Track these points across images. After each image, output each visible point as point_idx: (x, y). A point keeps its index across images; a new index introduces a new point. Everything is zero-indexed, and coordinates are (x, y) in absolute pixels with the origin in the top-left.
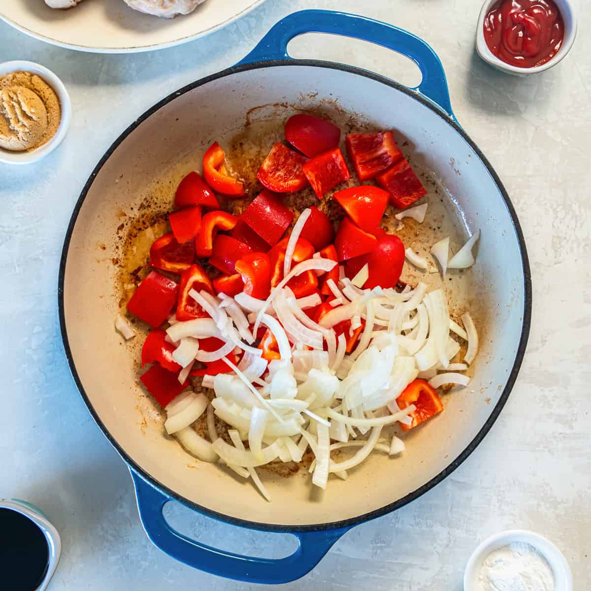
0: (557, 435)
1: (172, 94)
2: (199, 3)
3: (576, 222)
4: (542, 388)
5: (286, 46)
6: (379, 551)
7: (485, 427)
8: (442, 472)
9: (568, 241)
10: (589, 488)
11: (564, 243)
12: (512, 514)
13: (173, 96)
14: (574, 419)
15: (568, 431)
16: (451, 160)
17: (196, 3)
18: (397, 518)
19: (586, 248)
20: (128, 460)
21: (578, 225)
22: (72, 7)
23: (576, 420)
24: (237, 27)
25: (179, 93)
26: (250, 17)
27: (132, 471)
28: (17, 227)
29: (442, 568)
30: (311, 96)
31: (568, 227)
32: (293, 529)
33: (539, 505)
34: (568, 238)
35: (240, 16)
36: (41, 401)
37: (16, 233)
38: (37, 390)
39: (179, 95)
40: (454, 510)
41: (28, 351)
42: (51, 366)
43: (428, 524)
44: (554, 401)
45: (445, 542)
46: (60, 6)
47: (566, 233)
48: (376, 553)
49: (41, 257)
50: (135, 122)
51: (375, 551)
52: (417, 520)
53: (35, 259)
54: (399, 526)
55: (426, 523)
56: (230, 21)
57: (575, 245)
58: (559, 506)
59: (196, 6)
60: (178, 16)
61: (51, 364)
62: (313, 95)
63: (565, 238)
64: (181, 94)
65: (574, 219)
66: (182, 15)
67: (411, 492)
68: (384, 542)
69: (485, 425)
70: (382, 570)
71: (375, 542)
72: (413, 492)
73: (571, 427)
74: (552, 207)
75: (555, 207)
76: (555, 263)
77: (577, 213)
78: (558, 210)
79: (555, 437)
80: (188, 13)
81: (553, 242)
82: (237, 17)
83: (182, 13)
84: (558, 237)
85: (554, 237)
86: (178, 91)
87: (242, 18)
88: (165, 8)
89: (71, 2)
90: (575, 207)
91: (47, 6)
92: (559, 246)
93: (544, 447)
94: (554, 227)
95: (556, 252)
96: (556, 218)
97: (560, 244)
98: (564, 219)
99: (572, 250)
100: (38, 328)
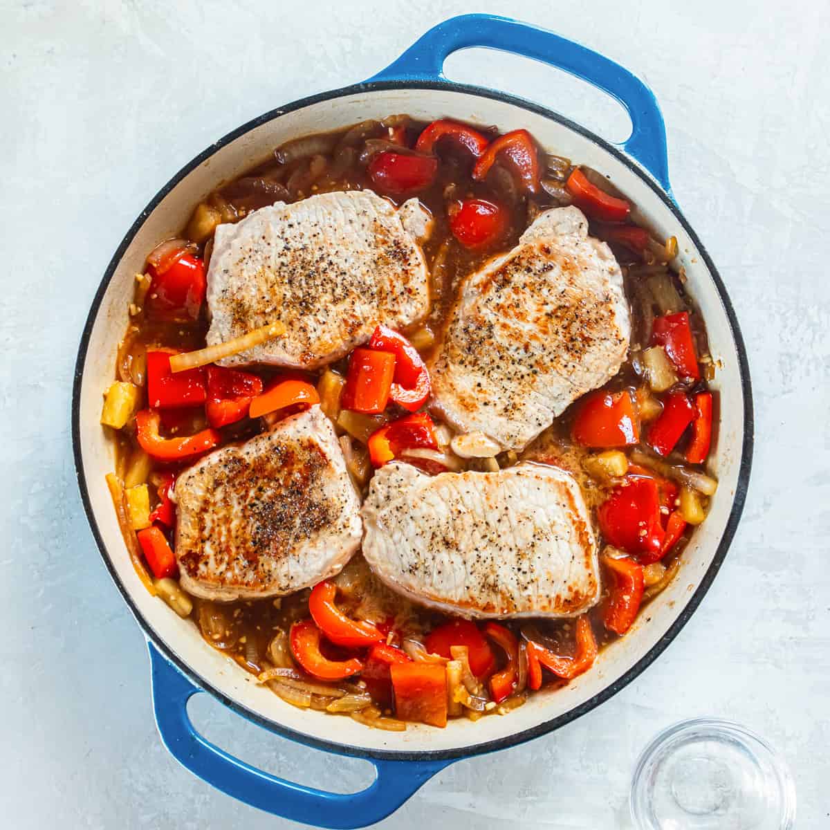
1: (271, 112)
3: (814, 332)
4: (765, 572)
5: (442, 63)
6: (529, 807)
9: (802, 361)
11: (796, 363)
13: (272, 115)
14: (811, 617)
15: (803, 635)
18: (555, 759)
21: (817, 337)
23: (814, 618)
25: (281, 112)
27: (149, 642)
31: (802, 340)
32: (369, 754)
34: (801, 356)
38: (36, 575)
39: (280, 115)
47: (799, 349)
49: (41, 384)
50: (213, 146)
55: (598, 767)
57: (812, 367)
61: (57, 537)
63: (798, 357)
64: (283, 114)
65: (811, 328)
68: (536, 795)
71: (524, 793)
73: (807, 629)
74: (778, 312)
75: (783, 311)
76: (784, 393)
77: (815, 320)
78: (789, 314)
79: (784, 644)
81: (780, 362)
85: (782, 355)
86: (280, 109)
90: (812, 311)
92: (788, 368)
93: (767, 658)
94: (781, 340)
95: (785, 376)
96: (785, 327)
97: (790, 364)
98: (796, 329)
99: (808, 373)
100: (37, 487)
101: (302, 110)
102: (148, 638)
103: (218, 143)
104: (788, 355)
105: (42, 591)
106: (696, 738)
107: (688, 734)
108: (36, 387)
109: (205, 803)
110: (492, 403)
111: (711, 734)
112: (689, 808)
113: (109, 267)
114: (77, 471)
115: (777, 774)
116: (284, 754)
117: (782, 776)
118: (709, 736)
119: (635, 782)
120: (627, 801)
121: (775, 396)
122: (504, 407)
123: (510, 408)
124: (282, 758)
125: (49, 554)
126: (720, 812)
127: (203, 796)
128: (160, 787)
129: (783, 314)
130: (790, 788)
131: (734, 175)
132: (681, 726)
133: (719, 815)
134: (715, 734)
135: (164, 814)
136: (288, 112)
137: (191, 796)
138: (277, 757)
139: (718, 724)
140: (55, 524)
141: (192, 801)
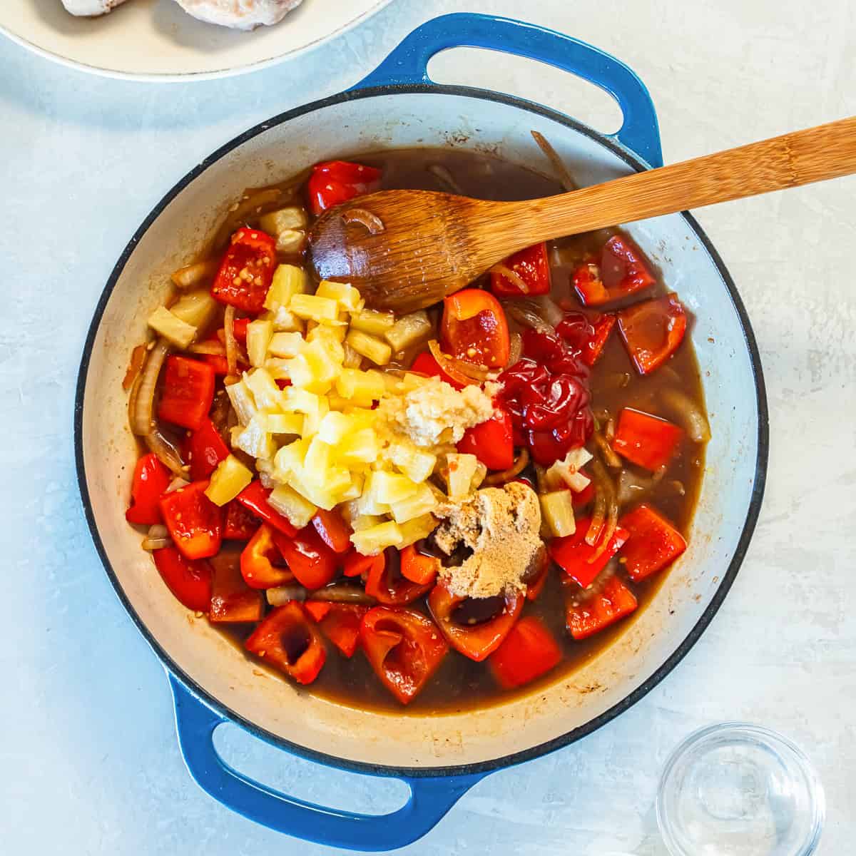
0: (814, 642)
1: (254, 128)
2: (290, 8)
3: (844, 329)
4: (794, 573)
5: (426, 67)
6: (553, 812)
7: (691, 636)
8: (624, 700)
9: (830, 359)
11: (825, 360)
13: (257, 130)
14: (840, 619)
15: (832, 637)
16: (660, 243)
17: (286, 9)
18: (581, 764)
20: (165, 659)
21: (847, 334)
22: (104, 15)
23: (843, 620)
24: (347, 45)
25: (266, 127)
26: (365, 29)
28: (23, 336)
30: (460, 140)
31: (831, 336)
32: (401, 773)
34: (831, 353)
35: (349, 27)
36: (58, 592)
37: (22, 346)
38: (52, 576)
39: (265, 130)
41: (39, 520)
42: (73, 541)
43: (627, 774)
44: (811, 592)
46: (87, 13)
47: (829, 346)
48: (551, 815)
49: (58, 381)
50: (199, 165)
51: (548, 812)
52: (609, 767)
53: (50, 384)
55: (624, 772)
56: (336, 35)
57: (842, 364)
59: (284, 14)
60: (258, 27)
62: (463, 138)
63: (828, 354)
64: (268, 128)
65: (841, 324)
66: (267, 26)
67: (578, 726)
68: (562, 800)
69: (691, 633)
71: (549, 798)
72: (582, 727)
73: (836, 631)
74: (807, 308)
75: (812, 307)
76: (813, 391)
77: (845, 316)
78: (818, 311)
79: (813, 646)
80: (273, 23)
81: (809, 359)
82: (345, 29)
83: (265, 23)
85: (810, 351)
86: (265, 123)
87: (352, 31)
88: (241, 14)
89: (103, 7)
90: (842, 308)
91: (66, 12)
92: (818, 365)
93: (795, 659)
94: (810, 337)
95: (814, 373)
96: (814, 323)
97: (819, 361)
98: (826, 325)
99: (837, 369)
100: (54, 486)
101: (287, 123)
102: (167, 670)
103: (204, 162)
104: (817, 352)
106: (724, 741)
107: (714, 739)
108: (52, 384)
111: (739, 738)
112: (717, 813)
113: (102, 296)
114: (84, 505)
115: (805, 777)
117: (811, 782)
118: (737, 740)
119: (661, 787)
120: (653, 805)
121: (803, 394)
125: (65, 555)
126: (748, 817)
129: (813, 310)
130: (819, 792)
132: (708, 730)
133: (748, 820)
134: (742, 739)
135: (183, 820)
136: (273, 126)
139: (747, 728)
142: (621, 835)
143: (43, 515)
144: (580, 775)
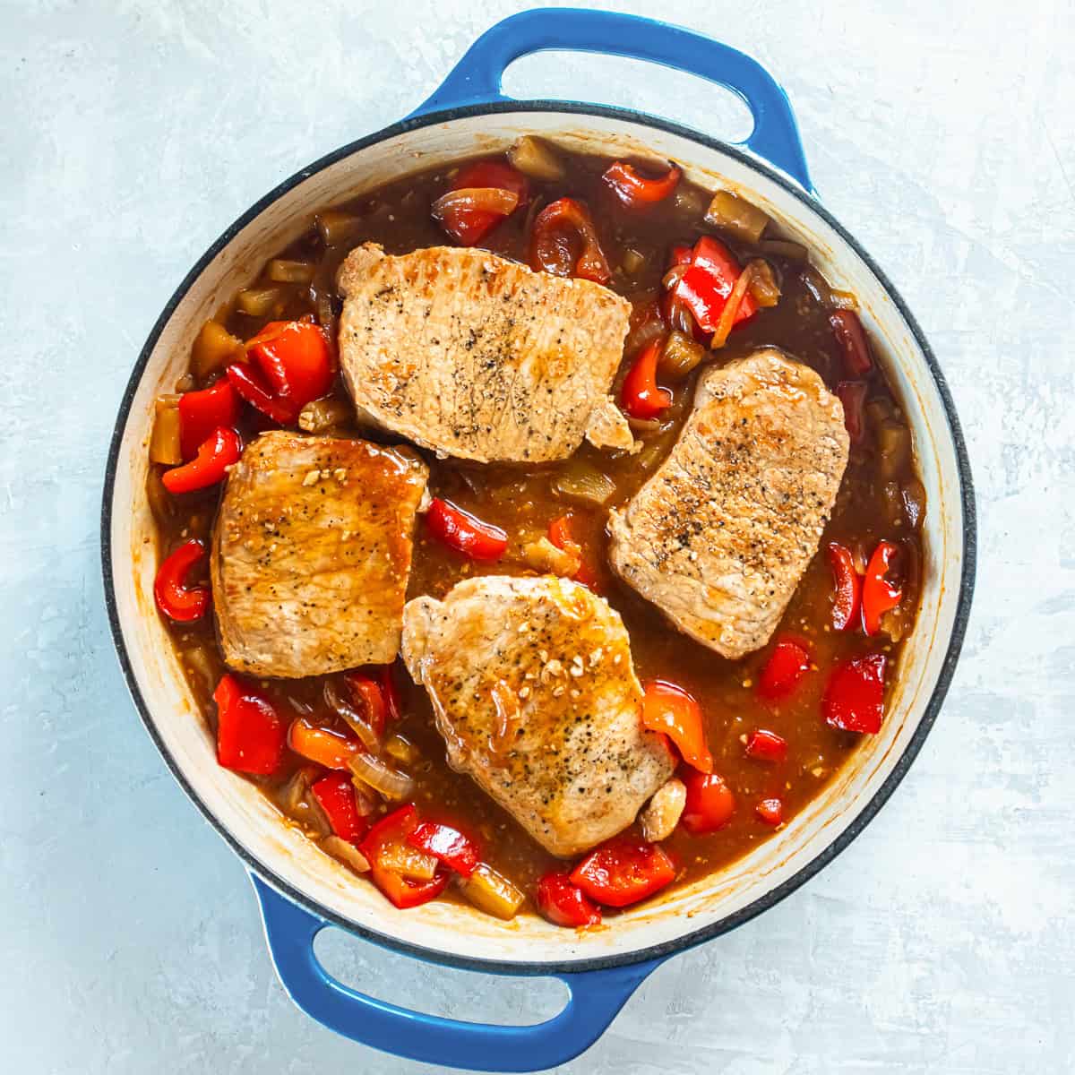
0: (1010, 811)
3: (1046, 417)
4: (984, 725)
6: (680, 1027)
9: (1030, 454)
10: (1071, 911)
11: (1024, 454)
12: (928, 960)
13: (296, 179)
14: (1042, 783)
15: (1031, 806)
18: (714, 965)
19: (1066, 466)
21: (1050, 424)
23: (1046, 784)
25: (307, 174)
26: (444, 39)
27: (253, 875)
28: (12, 423)
29: (797, 1059)
31: (1031, 426)
33: (978, 942)
34: (1030, 449)
37: (11, 435)
38: (47, 725)
39: (306, 178)
40: (820, 950)
41: (32, 655)
42: (74, 682)
43: (772, 978)
44: (1004, 749)
45: (804, 1011)
47: (1028, 439)
48: (675, 1031)
49: (56, 480)
51: (673, 1027)
52: (752, 970)
53: (46, 483)
54: (717, 980)
55: (769, 976)
57: (1043, 460)
58: (1014, 944)
61: (73, 677)
63: (1026, 448)
64: (312, 175)
65: (1043, 412)
68: (690, 1011)
70: (687, 1063)
71: (674, 1010)
73: (1038, 799)
74: (1000, 391)
75: (1007, 389)
76: (1008, 494)
77: (1049, 401)
78: (1015, 393)
79: (1007, 817)
81: (1003, 455)
84: (1012, 445)
85: (1004, 445)
90: (1044, 390)
92: (1014, 462)
93: (986, 834)
94: (1004, 426)
95: (1010, 473)
96: (1010, 410)
97: (1016, 458)
98: (1023, 413)
99: (1038, 468)
100: (50, 612)
105: (54, 747)
108: (48, 483)
109: (264, 1021)
110: (611, 782)
116: (365, 958)
121: (996, 499)
122: (620, 769)
123: (623, 762)
124: (362, 962)
127: (260, 1012)
128: (205, 1000)
129: (1007, 394)
131: (943, 214)
135: (211, 1036)
137: (245, 1011)
138: (356, 962)
140: (72, 659)
141: (247, 1018)
142: (765, 1056)
143: (36, 649)
144: (713, 979)
